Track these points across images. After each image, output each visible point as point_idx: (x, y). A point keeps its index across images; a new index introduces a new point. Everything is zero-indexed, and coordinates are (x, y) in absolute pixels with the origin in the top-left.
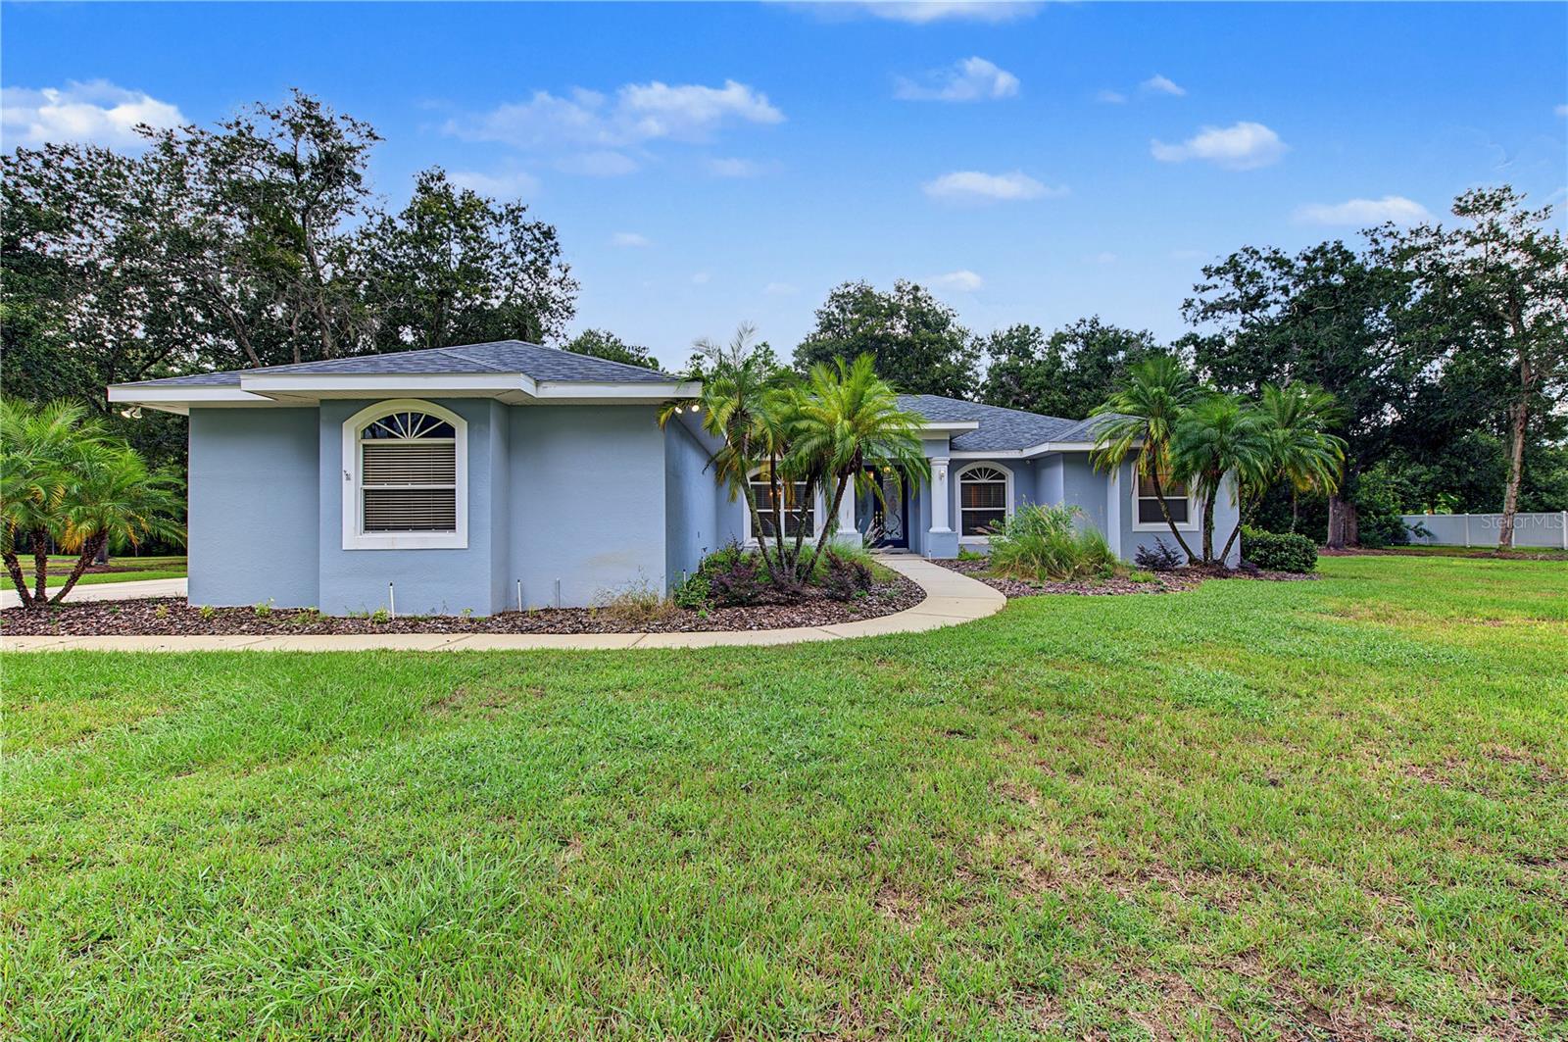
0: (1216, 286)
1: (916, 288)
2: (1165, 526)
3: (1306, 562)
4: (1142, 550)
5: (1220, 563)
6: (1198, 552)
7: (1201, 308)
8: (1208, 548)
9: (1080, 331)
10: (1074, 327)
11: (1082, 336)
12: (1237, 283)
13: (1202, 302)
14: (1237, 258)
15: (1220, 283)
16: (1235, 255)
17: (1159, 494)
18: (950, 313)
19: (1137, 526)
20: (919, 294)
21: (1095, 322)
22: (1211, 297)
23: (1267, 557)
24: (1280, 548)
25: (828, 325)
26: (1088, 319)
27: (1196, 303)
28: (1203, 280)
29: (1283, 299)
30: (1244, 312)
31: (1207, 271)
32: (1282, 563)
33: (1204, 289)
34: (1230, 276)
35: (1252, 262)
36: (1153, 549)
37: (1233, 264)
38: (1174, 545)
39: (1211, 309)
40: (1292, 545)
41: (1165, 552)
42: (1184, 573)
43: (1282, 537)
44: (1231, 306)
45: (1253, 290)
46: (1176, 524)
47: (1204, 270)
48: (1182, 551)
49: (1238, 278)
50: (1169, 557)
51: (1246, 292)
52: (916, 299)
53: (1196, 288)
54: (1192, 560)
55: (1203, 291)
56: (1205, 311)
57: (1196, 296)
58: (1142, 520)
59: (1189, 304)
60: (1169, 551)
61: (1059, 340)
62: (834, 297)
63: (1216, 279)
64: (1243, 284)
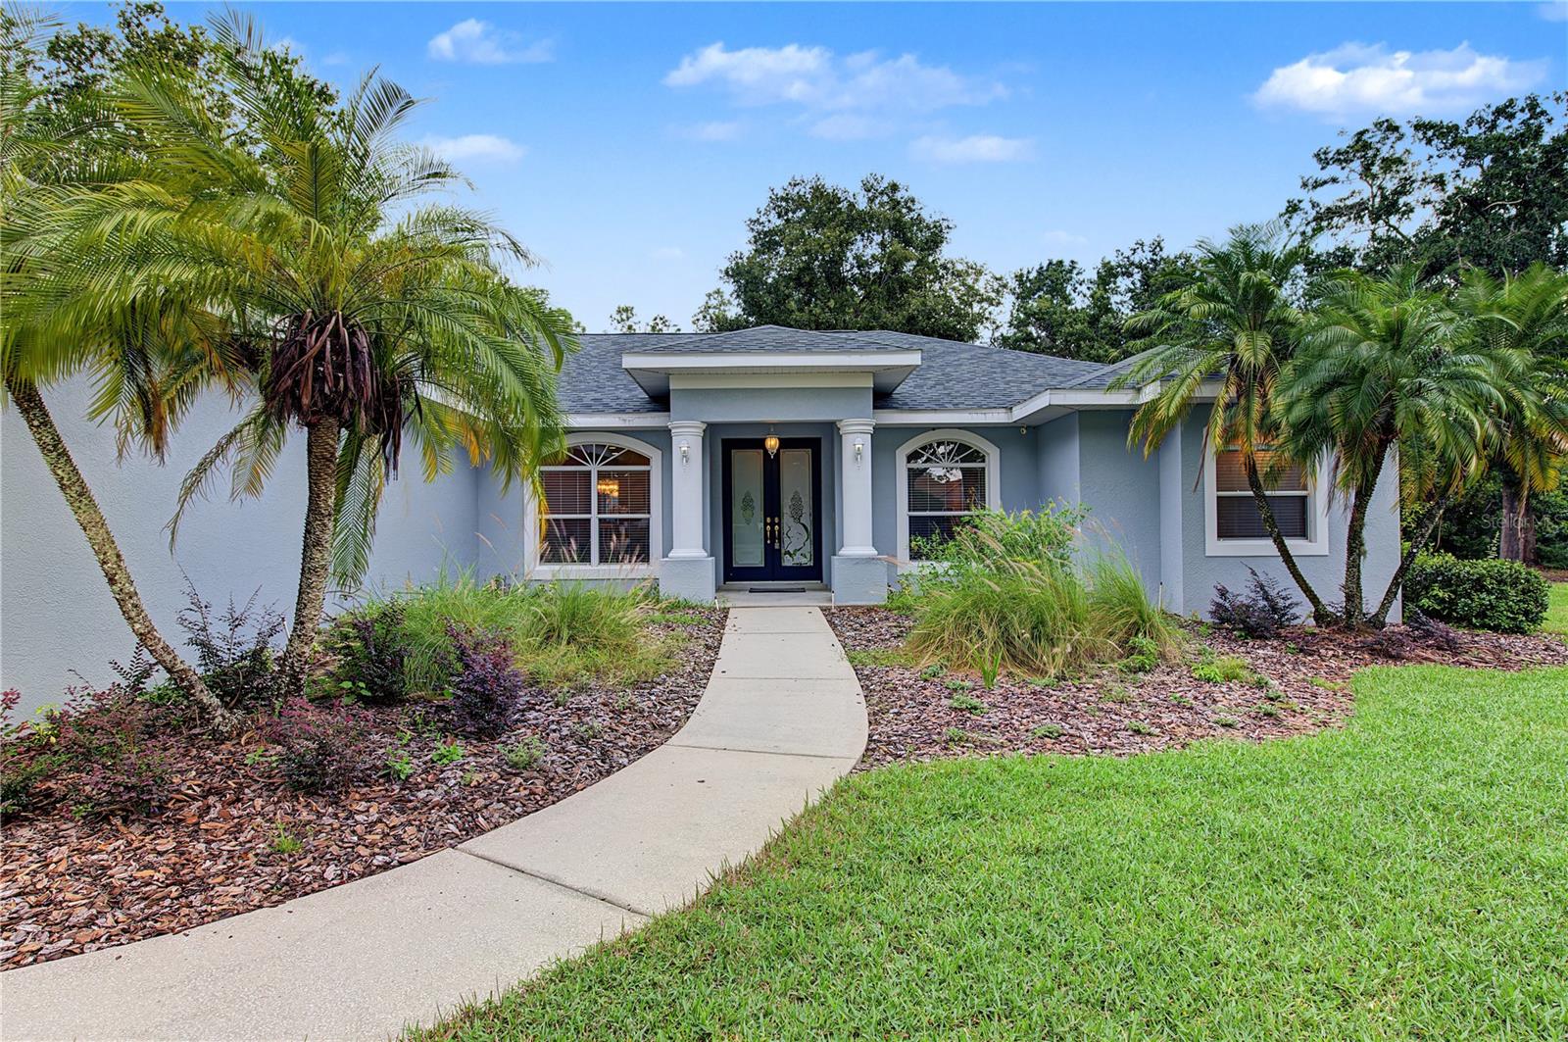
0: (1334, 180)
1: (894, 187)
2: (1267, 547)
3: (1526, 613)
4: (1223, 593)
5: (1377, 622)
6: (1333, 598)
7: (1313, 214)
8: (1353, 594)
9: (1136, 259)
10: (1128, 253)
11: (1140, 266)
12: (1367, 173)
13: (1314, 205)
14: (1365, 137)
15: (1341, 175)
16: (1362, 133)
17: (1254, 484)
18: (944, 224)
19: (1216, 546)
20: (898, 196)
21: (1158, 246)
22: (1327, 197)
23: (1453, 603)
24: (1479, 585)
25: (766, 242)
26: (1148, 241)
27: (1306, 205)
28: (1316, 172)
29: (1437, 196)
30: (1374, 221)
31: (1322, 158)
32: (1482, 615)
33: (1317, 185)
34: (1357, 165)
35: (1389, 143)
36: (1242, 592)
37: (1361, 144)
38: (1283, 583)
39: (1326, 217)
40: (1501, 582)
41: (1266, 597)
42: (1306, 645)
43: (1481, 566)
44: (1357, 211)
45: (1391, 184)
46: (1288, 542)
47: (1317, 155)
48: (1298, 595)
49: (1367, 168)
50: (1274, 609)
51: (1380, 188)
52: (895, 204)
53: (1305, 185)
54: (1320, 616)
55: (1314, 187)
56: (1318, 218)
57: (1305, 196)
58: (1224, 533)
59: (1293, 208)
60: (1273, 593)
61: (1108, 275)
62: (775, 200)
63: (1333, 170)
64: (1375, 177)
